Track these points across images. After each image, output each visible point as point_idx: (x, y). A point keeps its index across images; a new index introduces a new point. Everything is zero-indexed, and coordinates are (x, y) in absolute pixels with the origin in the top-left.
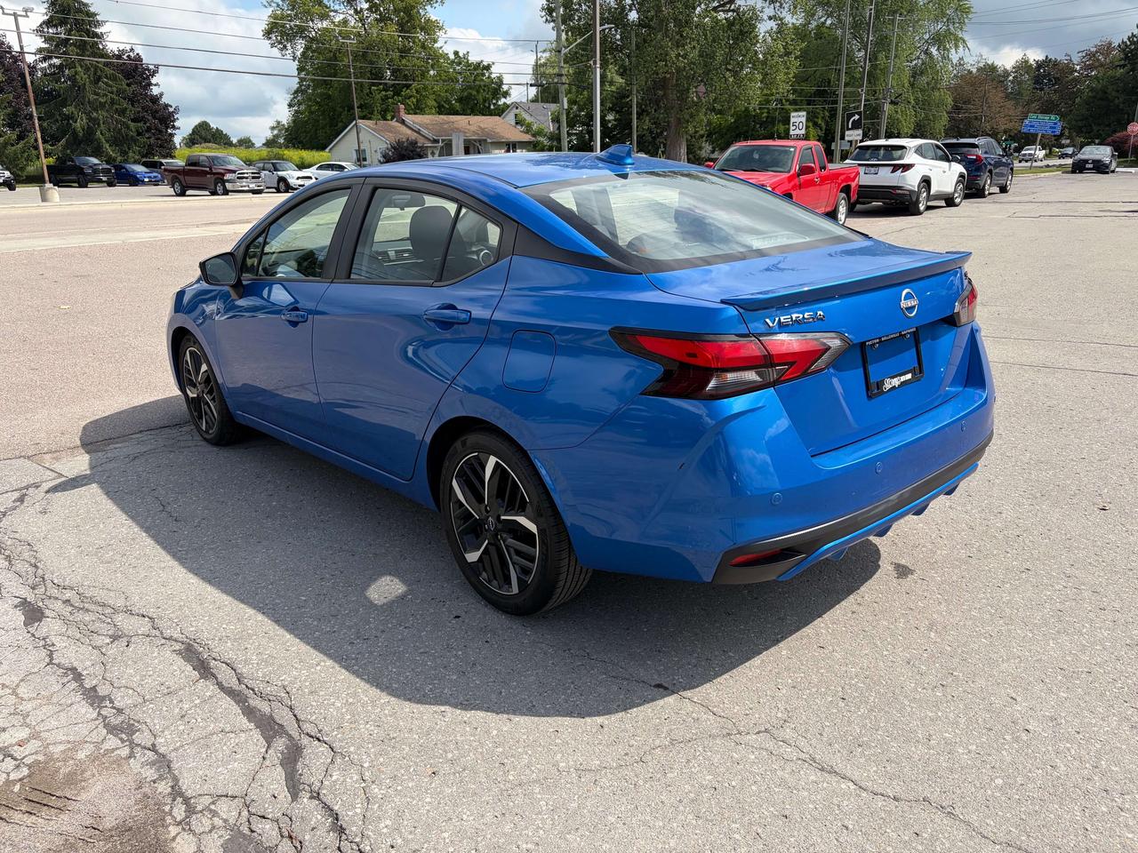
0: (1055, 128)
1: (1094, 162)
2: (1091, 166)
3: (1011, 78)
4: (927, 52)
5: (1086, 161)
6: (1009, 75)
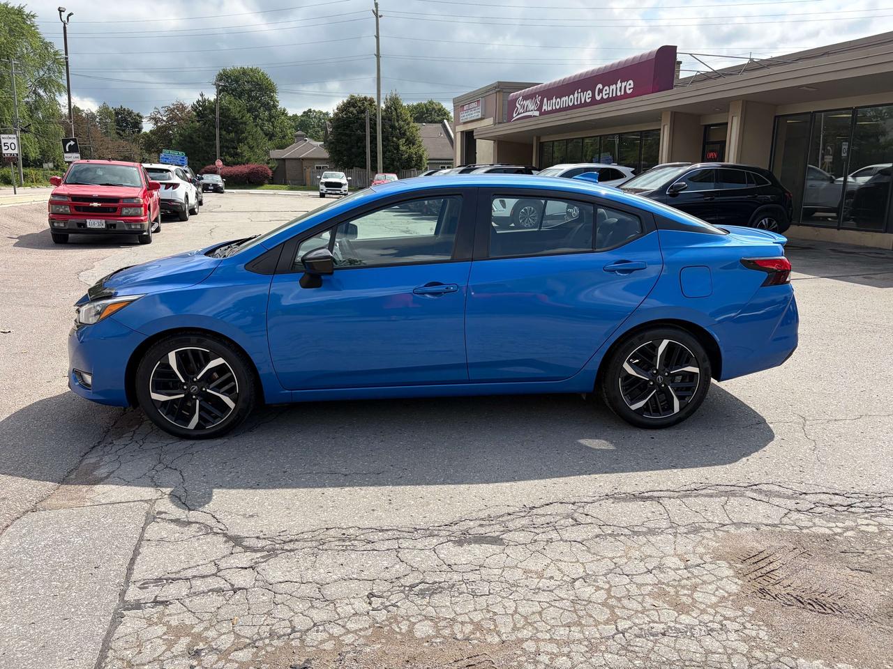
0: (183, 161)
1: (214, 185)
2: (212, 188)
3: (97, 120)
4: (35, 92)
5: (208, 185)
6: (96, 117)
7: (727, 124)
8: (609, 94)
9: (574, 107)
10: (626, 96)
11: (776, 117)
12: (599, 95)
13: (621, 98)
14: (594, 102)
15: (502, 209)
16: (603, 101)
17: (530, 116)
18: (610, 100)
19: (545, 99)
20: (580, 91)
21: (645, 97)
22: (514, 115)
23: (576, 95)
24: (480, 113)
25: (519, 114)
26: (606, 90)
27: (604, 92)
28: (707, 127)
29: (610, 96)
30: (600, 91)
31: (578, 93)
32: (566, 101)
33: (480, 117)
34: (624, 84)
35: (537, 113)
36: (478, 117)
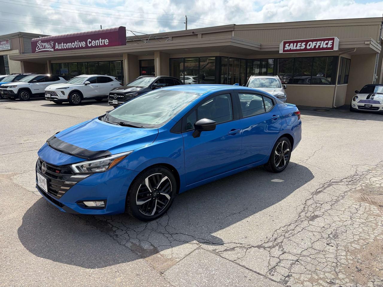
7: (154, 60)
8: (95, 44)
9: (75, 48)
10: (105, 46)
11: (170, 58)
12: (90, 44)
13: (102, 46)
14: (87, 47)
15: (63, 95)
16: (92, 47)
17: (48, 51)
18: (95, 47)
19: (57, 44)
20: (78, 41)
21: (116, 47)
22: (37, 50)
23: (76, 43)
24: (9, 47)
25: (40, 49)
26: (93, 42)
27: (92, 43)
28: (140, 61)
29: (96, 45)
30: (90, 42)
31: (77, 42)
32: (69, 45)
33: (9, 49)
34: (103, 41)
35: (52, 50)
36: (8, 49)
